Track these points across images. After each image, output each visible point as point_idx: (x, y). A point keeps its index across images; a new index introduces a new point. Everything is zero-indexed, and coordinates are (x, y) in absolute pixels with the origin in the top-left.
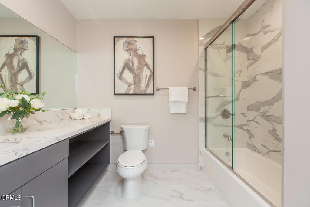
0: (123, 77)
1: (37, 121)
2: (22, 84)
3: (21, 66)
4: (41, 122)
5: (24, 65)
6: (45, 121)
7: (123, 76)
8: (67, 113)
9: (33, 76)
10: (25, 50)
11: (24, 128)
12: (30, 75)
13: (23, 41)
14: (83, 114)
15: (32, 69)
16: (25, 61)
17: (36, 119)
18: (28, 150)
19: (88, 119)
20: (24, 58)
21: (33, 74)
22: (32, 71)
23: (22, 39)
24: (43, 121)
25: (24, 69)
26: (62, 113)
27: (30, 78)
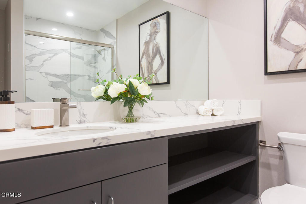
0: (283, 38)
1: (155, 113)
2: (156, 73)
3: (155, 52)
4: (158, 114)
5: (157, 51)
6: (163, 114)
7: (283, 35)
8: (193, 106)
9: (164, 62)
10: (157, 32)
11: (135, 117)
12: (161, 62)
13: (156, 23)
14: (213, 109)
15: (164, 54)
16: (158, 46)
17: (153, 110)
18: (109, 140)
19: (221, 116)
20: (157, 42)
21: (164, 59)
22: (163, 55)
23: (155, 22)
24: (161, 114)
25: (157, 55)
26: (186, 105)
27: (162, 64)
